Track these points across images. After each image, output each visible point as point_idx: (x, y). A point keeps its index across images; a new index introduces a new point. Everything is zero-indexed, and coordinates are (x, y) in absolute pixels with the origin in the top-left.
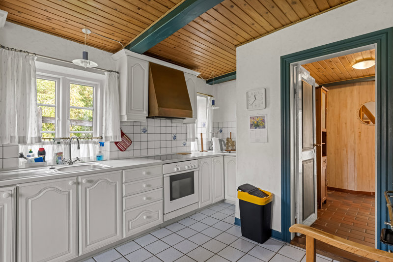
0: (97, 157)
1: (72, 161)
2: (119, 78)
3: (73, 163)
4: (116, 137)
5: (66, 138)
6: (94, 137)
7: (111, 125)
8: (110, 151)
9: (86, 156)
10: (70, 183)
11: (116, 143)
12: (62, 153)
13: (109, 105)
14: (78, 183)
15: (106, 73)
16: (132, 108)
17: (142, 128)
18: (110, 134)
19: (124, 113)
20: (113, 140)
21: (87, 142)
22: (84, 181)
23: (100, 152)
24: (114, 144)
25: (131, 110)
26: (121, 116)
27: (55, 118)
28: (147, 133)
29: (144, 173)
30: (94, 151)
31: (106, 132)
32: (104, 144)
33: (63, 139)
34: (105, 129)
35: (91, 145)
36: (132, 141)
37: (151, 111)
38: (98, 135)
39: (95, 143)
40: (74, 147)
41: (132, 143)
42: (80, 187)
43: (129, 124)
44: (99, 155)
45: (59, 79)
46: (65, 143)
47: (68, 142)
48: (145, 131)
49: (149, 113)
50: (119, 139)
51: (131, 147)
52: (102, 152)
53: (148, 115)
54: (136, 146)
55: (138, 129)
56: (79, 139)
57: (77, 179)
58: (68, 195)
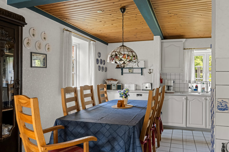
3: (208, 92)
10: (203, 99)
12: (204, 88)
22: (209, 99)
42: (207, 101)
45: (204, 54)
46: (206, 83)
57: (206, 98)
58: (203, 103)
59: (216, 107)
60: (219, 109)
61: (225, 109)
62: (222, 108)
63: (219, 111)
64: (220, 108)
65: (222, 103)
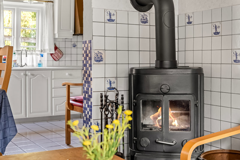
0: (38, 64)
1: (23, 65)
2: (53, 6)
3: (23, 66)
4: (50, 50)
5: (18, 50)
6: (37, 50)
7: (47, 41)
8: (47, 61)
9: (31, 64)
10: (22, 74)
11: (51, 54)
12: (16, 60)
13: (46, 26)
14: (26, 75)
15: (44, 3)
16: (62, 28)
17: (72, 43)
18: (47, 47)
19: (56, 32)
20: (48, 52)
21: (32, 54)
22: (29, 74)
23: (40, 61)
24: (50, 55)
25: (61, 29)
26: (54, 34)
27: (11, 36)
28: (76, 47)
29: (67, 74)
30: (37, 61)
31: (44, 47)
32: (43, 56)
33: (17, 51)
34: (44, 43)
35: (34, 56)
36: (64, 53)
37: (76, 30)
38: (40, 49)
39: (37, 54)
40: (24, 56)
41: (64, 55)
42: (27, 77)
43: (61, 40)
44: (40, 63)
45: (15, 9)
46: (18, 53)
47: (20, 53)
48: (75, 46)
49: (75, 31)
50: (53, 51)
51: (63, 58)
52: (42, 61)
53: (74, 33)
54: (68, 58)
55: (69, 45)
56: (27, 52)
57: (26, 72)
58: (21, 80)
59: (94, 59)
60: (95, 61)
61: (100, 60)
62: (98, 59)
63: (96, 63)
64: (97, 59)
65: (98, 55)
